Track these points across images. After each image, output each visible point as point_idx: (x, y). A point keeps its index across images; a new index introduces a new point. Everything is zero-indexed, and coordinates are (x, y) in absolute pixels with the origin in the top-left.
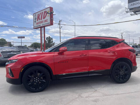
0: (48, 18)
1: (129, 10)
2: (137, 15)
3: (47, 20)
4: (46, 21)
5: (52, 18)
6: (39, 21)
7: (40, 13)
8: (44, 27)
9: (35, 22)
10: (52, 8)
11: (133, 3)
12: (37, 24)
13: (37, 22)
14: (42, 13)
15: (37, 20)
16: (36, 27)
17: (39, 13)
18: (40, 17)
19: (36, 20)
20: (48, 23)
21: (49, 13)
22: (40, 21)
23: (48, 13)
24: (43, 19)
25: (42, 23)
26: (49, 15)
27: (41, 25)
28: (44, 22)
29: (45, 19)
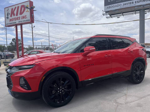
0: (27, 13)
1: (105, 13)
2: (112, 18)
3: (26, 16)
4: (23, 17)
5: (32, 15)
6: (13, 17)
7: (16, 8)
8: (21, 25)
9: (8, 18)
10: (32, 2)
11: (109, 6)
12: (10, 20)
13: (10, 18)
14: (18, 7)
15: (11, 16)
16: (9, 25)
17: (14, 7)
18: (15, 12)
19: (9, 16)
20: (27, 21)
21: (29, 8)
22: (15, 17)
23: (27, 8)
24: (20, 14)
25: (18, 19)
26: (29, 10)
27: (17, 22)
28: (21, 18)
29: (23, 15)
